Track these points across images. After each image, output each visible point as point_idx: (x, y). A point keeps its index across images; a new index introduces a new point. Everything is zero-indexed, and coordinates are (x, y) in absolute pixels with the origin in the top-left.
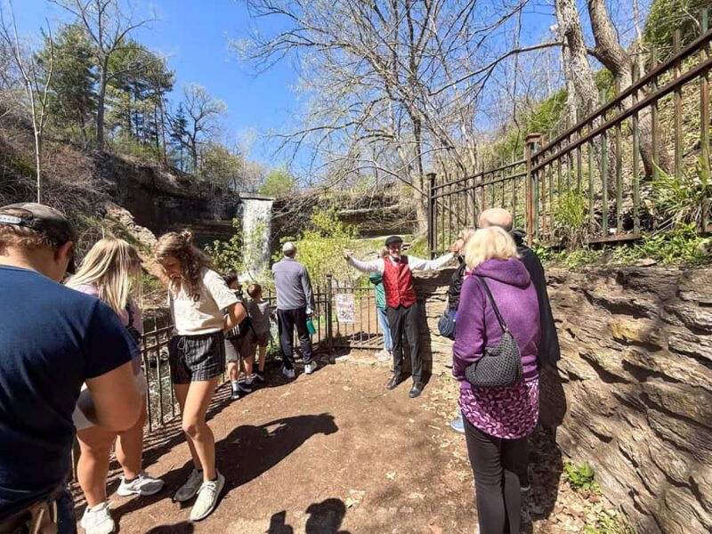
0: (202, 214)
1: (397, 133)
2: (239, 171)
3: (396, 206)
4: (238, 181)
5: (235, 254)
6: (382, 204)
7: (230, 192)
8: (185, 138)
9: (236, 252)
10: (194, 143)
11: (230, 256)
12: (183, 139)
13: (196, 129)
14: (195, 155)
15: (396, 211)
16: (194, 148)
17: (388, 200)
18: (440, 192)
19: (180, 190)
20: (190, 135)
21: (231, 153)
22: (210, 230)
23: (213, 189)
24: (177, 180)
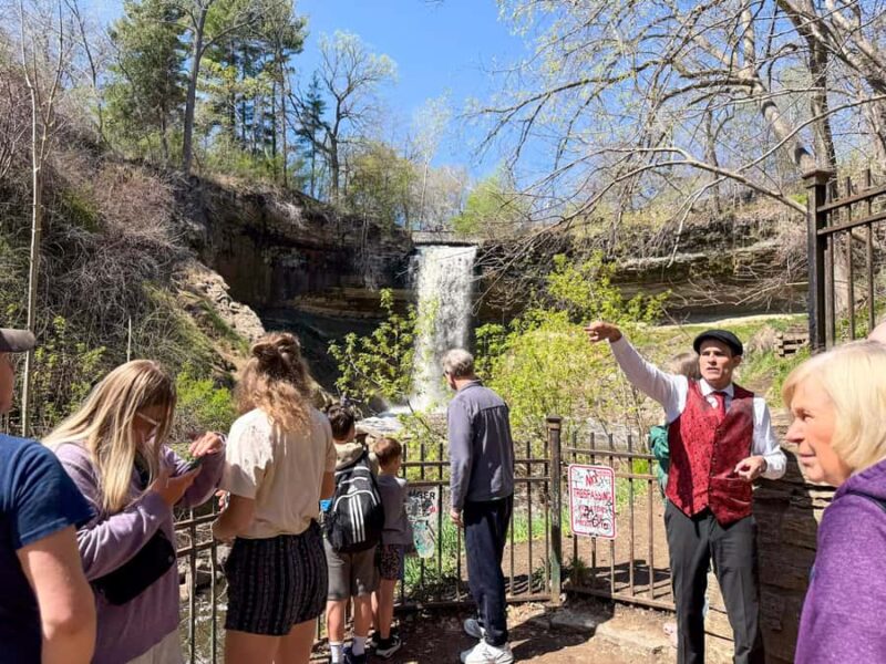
0: (343, 278)
1: (763, 73)
2: (415, 191)
3: (767, 244)
4: (411, 210)
5: (383, 361)
6: (730, 241)
7: (396, 232)
8: (320, 136)
9: (384, 355)
10: (334, 142)
11: (372, 366)
12: (316, 137)
13: (339, 117)
14: (335, 165)
15: (767, 256)
16: (333, 152)
17: (746, 229)
18: (843, 219)
19: (307, 233)
20: (328, 129)
21: (400, 156)
22: (358, 308)
23: (366, 226)
24: (304, 215)
